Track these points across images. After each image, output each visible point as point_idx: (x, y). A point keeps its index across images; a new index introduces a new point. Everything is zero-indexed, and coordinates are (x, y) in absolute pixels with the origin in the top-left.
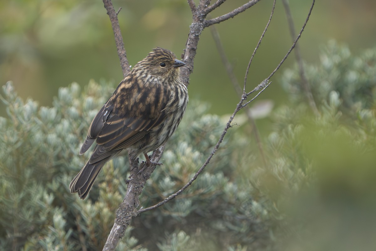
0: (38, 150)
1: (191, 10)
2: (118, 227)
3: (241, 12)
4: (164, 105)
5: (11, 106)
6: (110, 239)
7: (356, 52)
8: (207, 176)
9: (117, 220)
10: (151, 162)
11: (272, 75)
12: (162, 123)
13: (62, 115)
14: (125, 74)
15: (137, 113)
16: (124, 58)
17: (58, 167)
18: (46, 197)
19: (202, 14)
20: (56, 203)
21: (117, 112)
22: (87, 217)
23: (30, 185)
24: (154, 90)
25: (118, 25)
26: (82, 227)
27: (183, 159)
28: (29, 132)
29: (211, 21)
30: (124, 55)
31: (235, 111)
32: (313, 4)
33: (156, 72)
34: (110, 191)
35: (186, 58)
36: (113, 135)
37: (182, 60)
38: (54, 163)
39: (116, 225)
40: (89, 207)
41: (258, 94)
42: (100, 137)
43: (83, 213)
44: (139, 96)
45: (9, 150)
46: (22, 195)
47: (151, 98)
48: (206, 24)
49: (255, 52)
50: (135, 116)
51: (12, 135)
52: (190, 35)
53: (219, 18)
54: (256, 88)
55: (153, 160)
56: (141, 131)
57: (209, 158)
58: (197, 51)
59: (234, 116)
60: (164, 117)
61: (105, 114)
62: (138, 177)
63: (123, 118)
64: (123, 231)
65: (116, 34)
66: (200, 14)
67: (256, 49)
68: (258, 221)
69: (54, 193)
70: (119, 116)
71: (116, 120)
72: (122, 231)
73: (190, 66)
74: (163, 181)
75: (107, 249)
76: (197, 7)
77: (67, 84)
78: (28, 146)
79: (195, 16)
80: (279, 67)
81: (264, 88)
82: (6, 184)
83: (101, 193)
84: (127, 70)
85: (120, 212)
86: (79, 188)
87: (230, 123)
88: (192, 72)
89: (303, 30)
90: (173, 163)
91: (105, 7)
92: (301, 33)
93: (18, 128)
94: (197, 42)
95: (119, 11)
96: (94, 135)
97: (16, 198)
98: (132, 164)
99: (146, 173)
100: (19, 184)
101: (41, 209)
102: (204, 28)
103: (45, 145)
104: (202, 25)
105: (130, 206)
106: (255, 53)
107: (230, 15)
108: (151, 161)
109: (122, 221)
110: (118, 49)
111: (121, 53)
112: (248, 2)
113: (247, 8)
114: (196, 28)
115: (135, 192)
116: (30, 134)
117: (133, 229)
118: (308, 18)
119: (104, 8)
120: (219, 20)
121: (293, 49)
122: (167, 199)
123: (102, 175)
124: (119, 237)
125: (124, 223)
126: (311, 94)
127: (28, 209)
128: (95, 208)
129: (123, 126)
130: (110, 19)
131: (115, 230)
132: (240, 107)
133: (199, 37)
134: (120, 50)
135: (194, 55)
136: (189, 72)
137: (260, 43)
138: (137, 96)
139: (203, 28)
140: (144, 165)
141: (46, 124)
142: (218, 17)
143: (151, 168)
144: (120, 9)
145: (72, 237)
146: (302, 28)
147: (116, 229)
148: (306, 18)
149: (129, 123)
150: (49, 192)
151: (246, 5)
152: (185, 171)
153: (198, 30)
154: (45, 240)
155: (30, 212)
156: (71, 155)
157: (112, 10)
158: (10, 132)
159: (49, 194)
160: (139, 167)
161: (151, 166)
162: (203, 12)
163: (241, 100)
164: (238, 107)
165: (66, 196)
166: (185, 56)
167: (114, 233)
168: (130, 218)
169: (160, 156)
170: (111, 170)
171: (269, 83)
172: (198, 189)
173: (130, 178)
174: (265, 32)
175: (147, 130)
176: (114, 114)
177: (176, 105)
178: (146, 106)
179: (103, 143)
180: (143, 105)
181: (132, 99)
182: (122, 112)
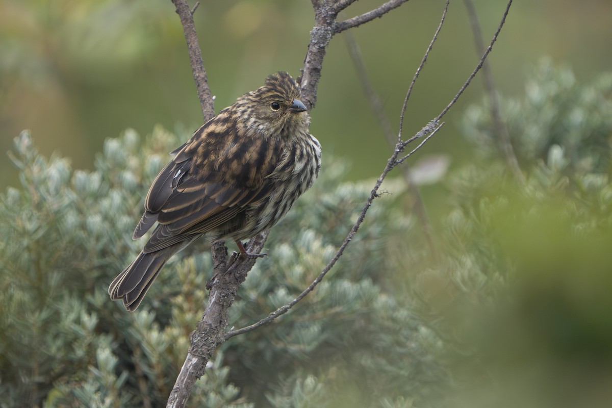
0: (71, 241)
1: (312, 5)
2: (195, 360)
3: (395, 8)
4: (272, 168)
5: (27, 171)
6: (180, 381)
7: (584, 77)
8: (346, 284)
9: (193, 349)
10: (247, 255)
11: (445, 112)
12: (267, 196)
13: (110, 183)
14: (205, 110)
15: (227, 177)
16: (204, 84)
17: (102, 267)
18: (85, 318)
19: (330, 13)
20: (101, 329)
21: (196, 172)
22: (152, 352)
23: (60, 298)
24: (259, 143)
25: (193, 31)
26: (143, 368)
27: (308, 258)
28: (57, 212)
29: (344, 23)
30: (203, 79)
31: (385, 171)
33: (263, 116)
34: (190, 310)
35: (305, 83)
36: (186, 210)
38: (97, 262)
39: (191, 357)
40: (154, 335)
41: (423, 142)
42: (165, 211)
43: (144, 345)
44: (234, 149)
45: (25, 242)
46: (45, 314)
47: (251, 154)
48: (337, 28)
49: (418, 74)
50: (224, 180)
51: (30, 219)
52: (311, 47)
53: (358, 19)
54: (420, 134)
55: (251, 250)
56: (231, 206)
57: (342, 246)
58: (322, 72)
59: (383, 179)
60: (270, 186)
61: (176, 176)
62: (227, 278)
63: (204, 182)
64: (203, 367)
65: (190, 46)
66: (327, 13)
67: (418, 70)
68: (428, 358)
69: (97, 310)
70: (198, 179)
71: (193, 186)
72: (201, 366)
73: (311, 97)
74: (276, 294)
75: (176, 396)
76: (322, 2)
77: (117, 133)
78: (54, 235)
79: (319, 15)
80: (457, 98)
81: (433, 133)
82: (19, 295)
83: (175, 312)
84: (208, 104)
85: (197, 336)
86: (126, 292)
87: (377, 189)
88: (314, 106)
89: (495, 40)
90: (291, 265)
91: (173, 2)
92: (492, 44)
93: (39, 206)
94: (322, 58)
95: (196, 8)
96: (154, 208)
97: (36, 319)
98: (216, 257)
99: (239, 272)
100: (40, 296)
101: (76, 338)
102: (334, 35)
103: (82, 234)
104: (330, 31)
105: (213, 326)
106: (417, 77)
107: (377, 13)
108: (248, 252)
109: (200, 350)
110: (194, 70)
111: (199, 76)
114: (320, 35)
115: (221, 303)
116: (58, 216)
118: (504, 19)
120: (358, 22)
121: (480, 70)
122: (274, 313)
123: (176, 283)
124: (196, 377)
125: (203, 354)
126: (511, 147)
127: (56, 336)
128: (165, 337)
129: (203, 197)
130: (182, 21)
131: (189, 366)
132: (392, 165)
133: (326, 50)
134: (197, 71)
135: (317, 79)
136: (309, 106)
137: (425, 60)
138: (231, 148)
139: (332, 35)
140: (236, 259)
141: (84, 200)
142: (357, 17)
143: (248, 263)
144: (196, 4)
145: (128, 384)
146: (495, 36)
147: (190, 363)
148: (501, 19)
149: (213, 192)
150: (91, 309)
152: (310, 277)
153: (324, 38)
154: (82, 388)
155: (59, 342)
156: (125, 250)
157: (183, 6)
158: (27, 214)
159: (90, 314)
160: (228, 262)
161: (248, 261)
162: (332, 10)
163: (395, 153)
164: (390, 164)
165: (117, 316)
166: (303, 80)
167: (187, 370)
168: (214, 345)
169: (262, 244)
170: (192, 276)
171: (440, 124)
172: (331, 306)
173: (214, 279)
174: (433, 43)
175: (242, 207)
176: (190, 175)
177: (289, 170)
178: (243, 165)
179: (169, 222)
180: (239, 164)
181: (222, 153)
182: (204, 172)
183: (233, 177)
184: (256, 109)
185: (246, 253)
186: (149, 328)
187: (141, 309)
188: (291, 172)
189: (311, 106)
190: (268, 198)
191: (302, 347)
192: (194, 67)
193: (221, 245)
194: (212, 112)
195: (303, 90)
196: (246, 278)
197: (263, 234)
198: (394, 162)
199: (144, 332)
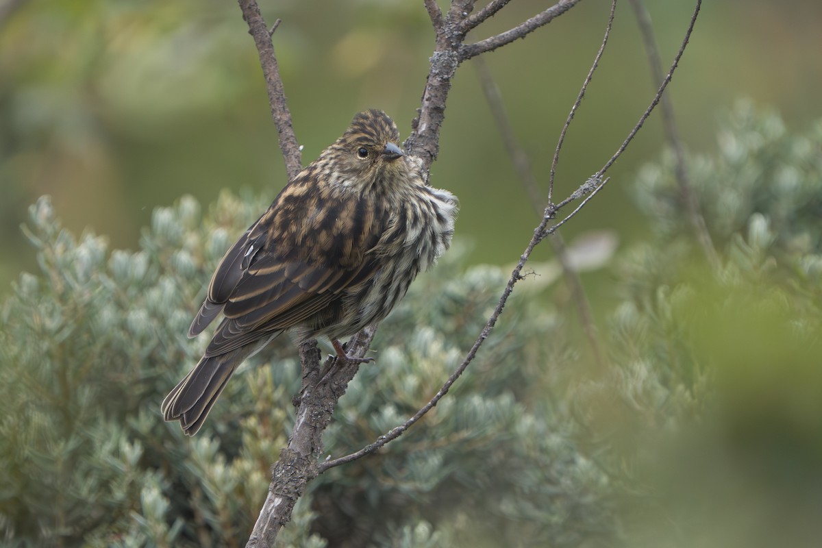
0: (107, 345)
1: (431, 23)
2: (278, 501)
3: (542, 25)
4: (375, 240)
5: (48, 251)
6: (259, 529)
7: (796, 124)
8: (476, 401)
9: (276, 486)
10: (347, 359)
11: (610, 164)
12: (369, 277)
13: (159, 267)
14: (290, 165)
15: (314, 253)
16: (287, 130)
17: (150, 380)
18: (126, 448)
19: (455, 33)
20: (148, 462)
21: (273, 249)
22: (216, 493)
23: (91, 422)
25: (272, 58)
26: (205, 514)
27: (424, 365)
28: (89, 305)
29: (475, 47)
30: (286, 123)
31: (530, 244)
32: (698, 9)
33: (348, 168)
34: (266, 435)
35: (423, 127)
36: (260, 299)
37: (413, 132)
38: (141, 373)
39: (273, 497)
40: (219, 470)
41: (581, 205)
42: (233, 300)
43: (206, 483)
44: (321, 216)
45: (45, 345)
46: (72, 444)
47: (345, 221)
48: (466, 52)
49: (573, 114)
50: (310, 258)
51: (51, 314)
52: (430, 78)
53: (493, 40)
54: (577, 194)
55: (353, 353)
56: (320, 292)
57: (473, 348)
58: (445, 113)
59: (528, 257)
60: (374, 265)
61: (248, 254)
62: (321, 390)
63: (283, 261)
64: (289, 510)
65: (268, 78)
66: (452, 33)
67: (574, 108)
68: (589, 499)
69: (143, 439)
70: (275, 257)
71: (269, 266)
72: (286, 509)
73: (431, 146)
74: (381, 414)
76: (445, 16)
77: (170, 201)
78: (85, 337)
79: (442, 36)
80: (626, 145)
81: (594, 193)
82: (39, 419)
83: (247, 438)
84: (293, 157)
85: (280, 468)
86: (182, 411)
87: (520, 269)
88: (435, 158)
89: (676, 66)
90: (402, 374)
91: (245, 20)
92: (672, 72)
93: (63, 298)
94: (446, 93)
95: (276, 27)
96: (220, 296)
97: (61, 450)
98: (306, 362)
99: (336, 383)
100: (67, 418)
101: (115, 475)
102: (462, 62)
103: (121, 335)
104: (457, 57)
105: (302, 455)
106: (572, 117)
107: (518, 33)
108: (348, 355)
109: (285, 487)
110: (274, 111)
111: (281, 119)
112: (558, 3)
113: (555, 16)
114: (443, 63)
115: (313, 425)
116: (90, 310)
117: (315, 517)
118: (687, 38)
119: (242, 20)
120: (494, 44)
122: (384, 437)
123: (248, 400)
124: (280, 523)
125: (289, 493)
126: (701, 219)
127: (87, 474)
128: (233, 472)
129: (282, 280)
130: (257, 45)
131: (270, 509)
132: (541, 236)
133: (451, 83)
134: (278, 112)
135: (440, 122)
136: (429, 159)
137: (583, 95)
138: (316, 215)
139: (459, 62)
140: (333, 364)
141: (125, 289)
142: (492, 38)
143: (349, 370)
144: (277, 22)
145: (184, 535)
146: (675, 61)
147: (272, 505)
148: (684, 38)
149: (295, 273)
150: (133, 437)
151: (552, 9)
152: (428, 391)
153: (448, 67)
154: (122, 543)
155: (92, 482)
156: (180, 357)
157: (259, 24)
158: (46, 308)
159: (132, 443)
160: (321, 369)
161: (349, 367)
162: (458, 28)
163: (543, 221)
164: (537, 235)
165: (169, 445)
166: (420, 123)
167: (268, 514)
168: (303, 481)
169: (367, 344)
170: (268, 390)
171: (603, 180)
172: (457, 429)
173: (302, 392)
174: (593, 72)
175: (335, 293)
176: (267, 252)
177: (399, 241)
178: (334, 237)
179: (238, 316)
180: (328, 235)
181: (305, 221)
182: (283, 248)
183: (322, 253)
184: (341, 160)
185: (344, 356)
186: (212, 460)
187: (200, 435)
188: (401, 243)
189: (432, 159)
190: (372, 281)
191: (418, 485)
192: (273, 107)
193: (312, 346)
194: (299, 167)
195: (421, 136)
196: (346, 390)
197: (367, 330)
198: (542, 232)
199: (206, 466)
